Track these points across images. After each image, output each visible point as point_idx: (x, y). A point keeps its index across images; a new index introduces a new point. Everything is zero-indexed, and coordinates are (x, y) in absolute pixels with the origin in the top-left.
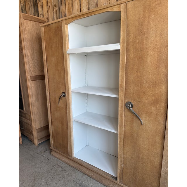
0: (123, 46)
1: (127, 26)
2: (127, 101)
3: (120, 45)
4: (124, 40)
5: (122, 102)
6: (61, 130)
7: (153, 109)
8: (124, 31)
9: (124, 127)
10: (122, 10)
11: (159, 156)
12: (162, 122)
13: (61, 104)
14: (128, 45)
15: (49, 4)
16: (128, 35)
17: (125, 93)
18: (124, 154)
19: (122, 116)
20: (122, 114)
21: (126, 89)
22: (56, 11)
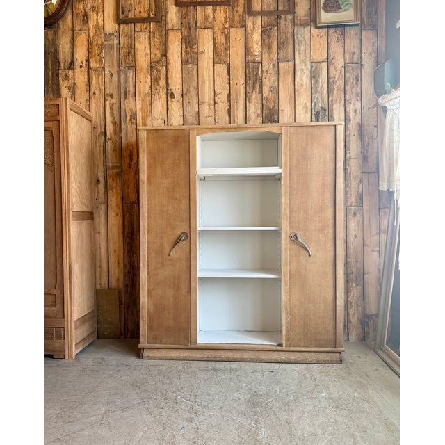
0: (285, 170)
1: (289, 150)
2: (291, 231)
3: (281, 168)
4: (285, 164)
5: (286, 233)
6: (172, 300)
7: (320, 235)
8: (285, 154)
9: (290, 265)
10: (283, 133)
11: (332, 289)
12: (332, 249)
13: (176, 253)
14: (290, 169)
15: (93, 90)
16: (290, 159)
17: (290, 223)
18: (290, 301)
19: (286, 252)
20: (286, 248)
21: (290, 217)
22: (112, 105)
